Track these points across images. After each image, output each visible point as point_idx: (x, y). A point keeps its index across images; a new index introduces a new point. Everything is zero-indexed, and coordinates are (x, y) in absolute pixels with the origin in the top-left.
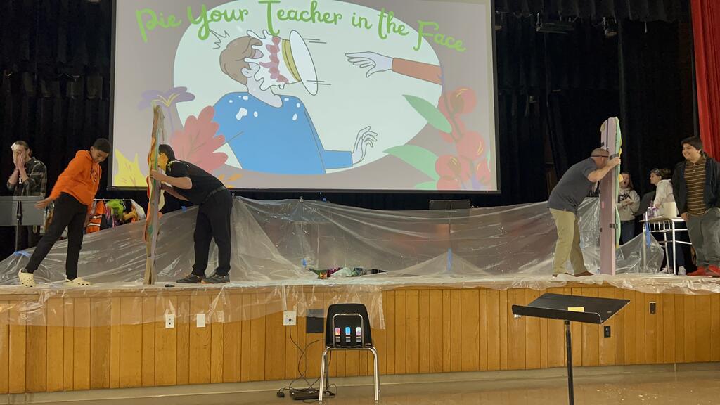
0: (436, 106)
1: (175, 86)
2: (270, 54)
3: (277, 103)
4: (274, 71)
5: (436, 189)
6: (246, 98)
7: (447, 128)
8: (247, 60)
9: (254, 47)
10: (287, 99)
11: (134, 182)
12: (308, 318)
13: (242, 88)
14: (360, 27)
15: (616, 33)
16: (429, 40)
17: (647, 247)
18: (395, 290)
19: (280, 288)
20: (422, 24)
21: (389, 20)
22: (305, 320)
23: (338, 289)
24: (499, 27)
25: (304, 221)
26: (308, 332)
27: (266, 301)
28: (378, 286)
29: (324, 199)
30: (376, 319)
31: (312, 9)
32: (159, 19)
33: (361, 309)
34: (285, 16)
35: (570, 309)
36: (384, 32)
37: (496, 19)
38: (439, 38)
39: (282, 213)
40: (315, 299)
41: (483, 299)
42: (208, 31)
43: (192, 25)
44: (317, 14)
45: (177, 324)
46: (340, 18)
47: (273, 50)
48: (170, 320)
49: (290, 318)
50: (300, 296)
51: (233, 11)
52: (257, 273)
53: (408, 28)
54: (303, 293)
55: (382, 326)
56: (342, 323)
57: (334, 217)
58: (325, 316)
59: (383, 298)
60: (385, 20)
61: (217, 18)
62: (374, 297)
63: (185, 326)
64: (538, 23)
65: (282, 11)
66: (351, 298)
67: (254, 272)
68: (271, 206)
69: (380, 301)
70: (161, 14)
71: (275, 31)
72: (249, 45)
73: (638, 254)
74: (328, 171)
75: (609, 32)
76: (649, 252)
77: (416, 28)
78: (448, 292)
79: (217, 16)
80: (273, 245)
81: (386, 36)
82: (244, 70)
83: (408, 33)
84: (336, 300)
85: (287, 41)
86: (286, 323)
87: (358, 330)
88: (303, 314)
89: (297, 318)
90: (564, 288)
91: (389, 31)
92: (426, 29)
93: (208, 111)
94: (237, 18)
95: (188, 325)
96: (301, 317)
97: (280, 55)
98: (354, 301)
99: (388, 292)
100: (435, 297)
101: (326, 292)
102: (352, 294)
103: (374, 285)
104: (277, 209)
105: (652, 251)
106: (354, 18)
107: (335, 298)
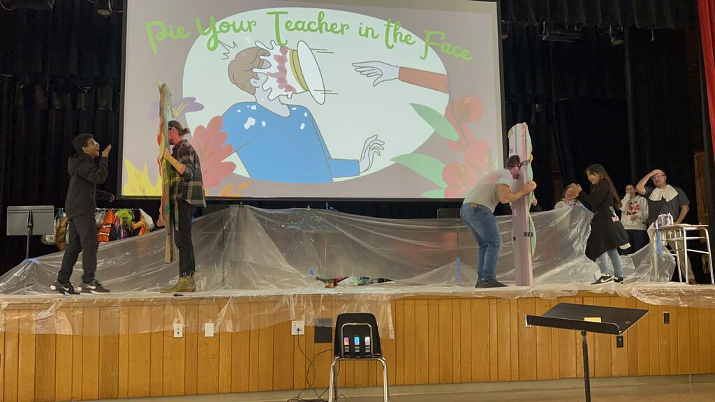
0: (443, 115)
1: (184, 97)
2: (278, 64)
3: (285, 112)
4: (282, 81)
5: (444, 198)
6: (254, 108)
7: (454, 136)
8: (254, 70)
9: (261, 57)
10: (294, 109)
11: (144, 192)
12: (316, 328)
13: (250, 98)
14: (367, 37)
15: (621, 42)
16: (436, 49)
17: (658, 256)
18: (404, 299)
19: (288, 297)
20: (428, 33)
21: (395, 30)
22: (313, 330)
23: (345, 298)
24: (505, 37)
25: (311, 229)
26: (317, 341)
27: (274, 310)
28: (387, 296)
29: (331, 208)
30: (386, 329)
31: (320, 20)
32: (168, 31)
33: (370, 318)
34: (293, 27)
35: (586, 319)
36: (391, 42)
37: (502, 29)
38: (446, 47)
39: (290, 221)
40: (323, 308)
41: (494, 308)
42: (217, 42)
43: (201, 36)
44: (324, 25)
45: (185, 334)
46: (347, 29)
47: (281, 60)
48: (178, 329)
49: (298, 327)
50: (308, 305)
51: (242, 22)
52: (265, 282)
53: (414, 38)
54: (311, 303)
55: (392, 336)
56: (351, 333)
57: (341, 225)
58: (334, 326)
59: (392, 307)
60: (392, 30)
61: (225, 29)
62: (383, 307)
63: (194, 335)
64: (544, 32)
65: (290, 21)
66: (359, 308)
67: (262, 281)
68: (278, 214)
69: (389, 311)
70: (171, 26)
71: (283, 42)
72: (257, 55)
73: (649, 263)
74: (335, 180)
75: (615, 40)
76: (660, 260)
77: (423, 37)
78: (458, 301)
79: (224, 27)
80: (280, 254)
81: (393, 46)
82: (252, 81)
83: (415, 42)
84: (344, 310)
85: (295, 52)
86: (294, 332)
87: (367, 339)
88: (311, 323)
89: (305, 326)
90: (575, 297)
91: (395, 41)
92: (433, 38)
93: (216, 122)
94: (245, 29)
95: (196, 335)
96: (310, 327)
97: (288, 65)
98: (363, 311)
99: (397, 301)
100: (444, 307)
101: (335, 300)
102: (361, 303)
103: (382, 295)
104: (284, 218)
105: (664, 260)
106: (361, 28)
107: (343, 307)
